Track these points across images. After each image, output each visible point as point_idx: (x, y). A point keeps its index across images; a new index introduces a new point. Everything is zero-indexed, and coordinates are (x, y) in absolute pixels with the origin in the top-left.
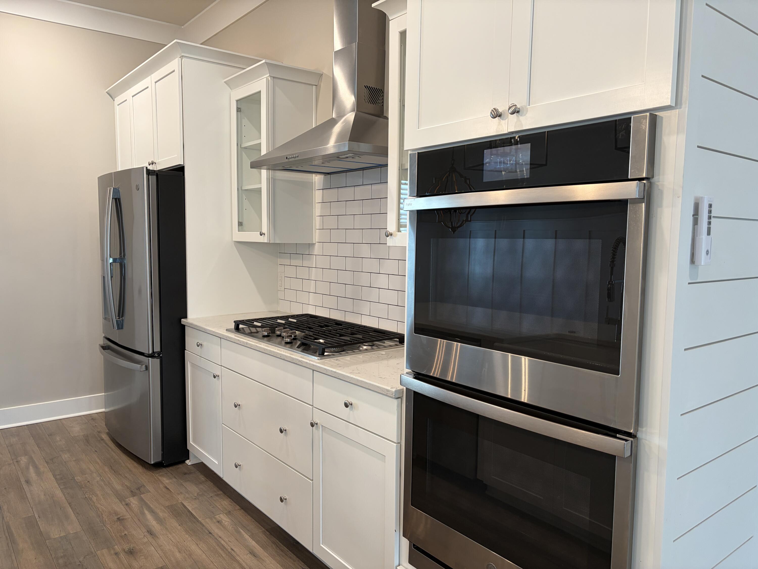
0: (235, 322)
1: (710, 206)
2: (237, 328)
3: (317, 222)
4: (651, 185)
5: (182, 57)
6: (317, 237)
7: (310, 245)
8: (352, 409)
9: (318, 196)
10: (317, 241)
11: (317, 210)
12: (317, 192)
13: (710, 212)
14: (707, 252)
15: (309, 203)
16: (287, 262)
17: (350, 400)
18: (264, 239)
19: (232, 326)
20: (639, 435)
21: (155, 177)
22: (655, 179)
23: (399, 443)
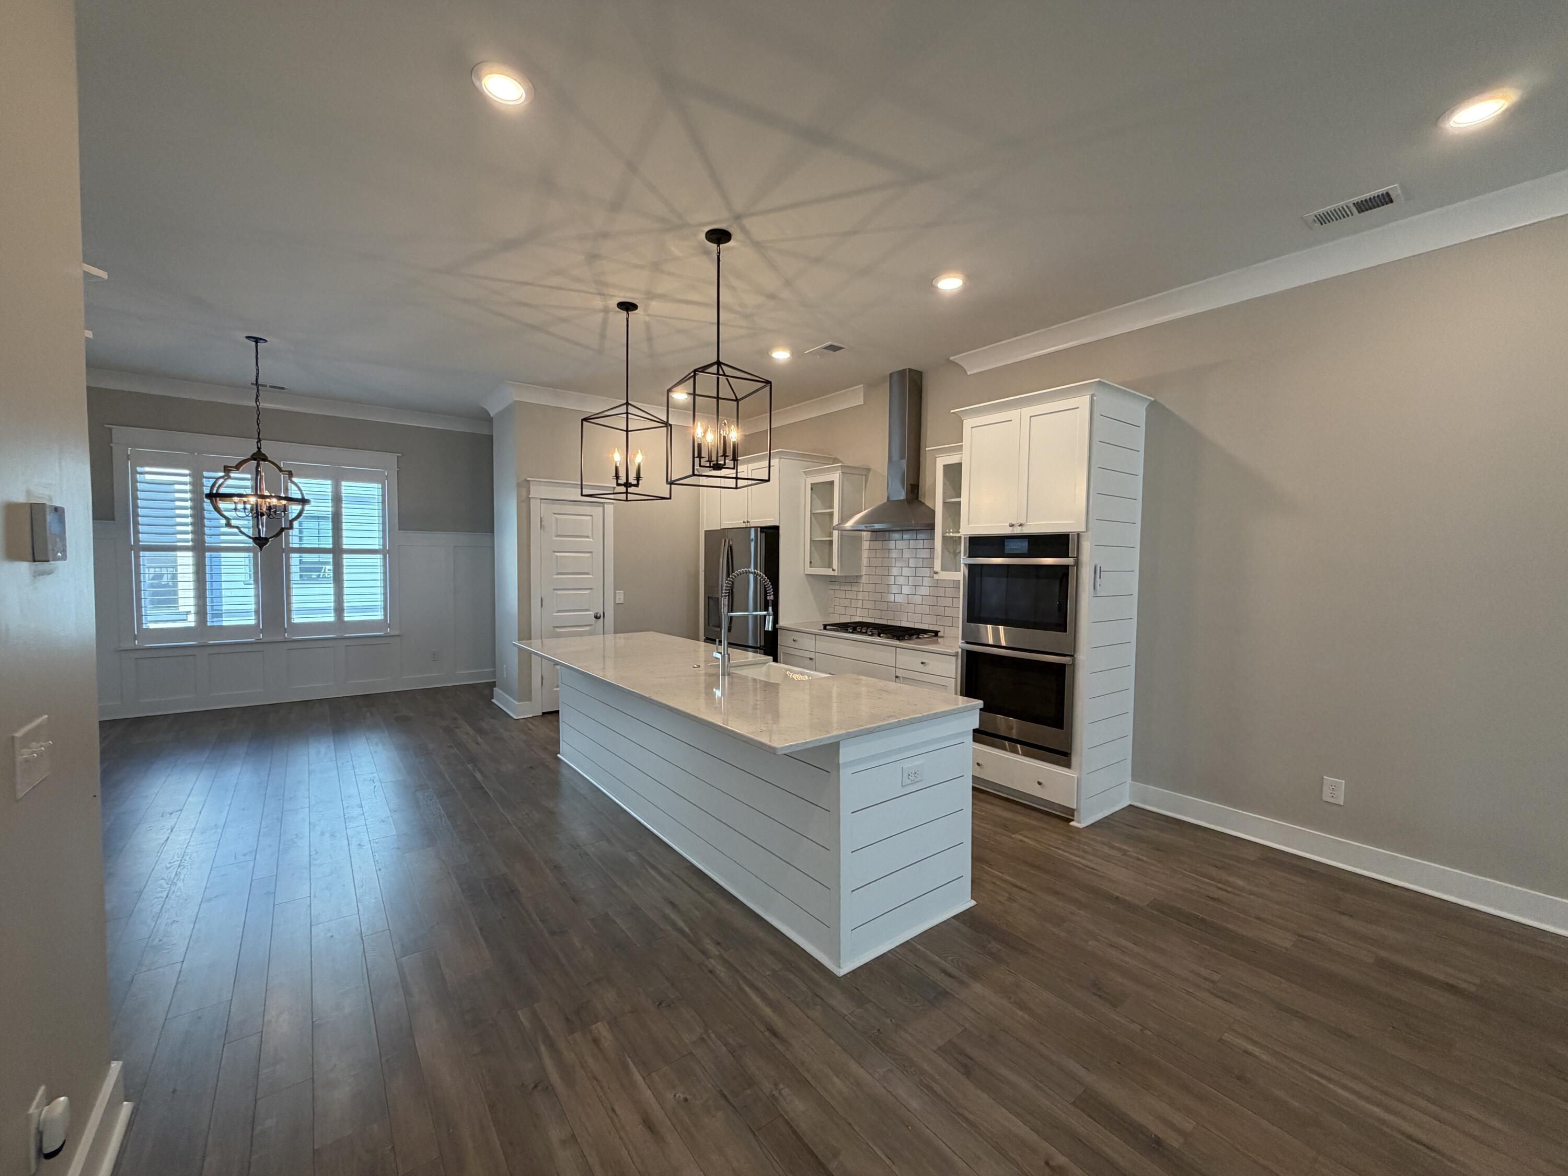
0: (823, 625)
1: (1100, 567)
2: (825, 628)
3: (865, 562)
4: (1078, 559)
5: (781, 458)
6: (863, 573)
7: (859, 577)
8: (925, 666)
9: (866, 545)
10: (864, 573)
11: (865, 554)
12: (865, 542)
13: (1100, 570)
14: (1100, 585)
15: (859, 549)
16: (838, 587)
17: (924, 661)
18: (836, 574)
19: (822, 627)
20: (1075, 656)
21: (764, 534)
22: (1079, 557)
23: (956, 679)
